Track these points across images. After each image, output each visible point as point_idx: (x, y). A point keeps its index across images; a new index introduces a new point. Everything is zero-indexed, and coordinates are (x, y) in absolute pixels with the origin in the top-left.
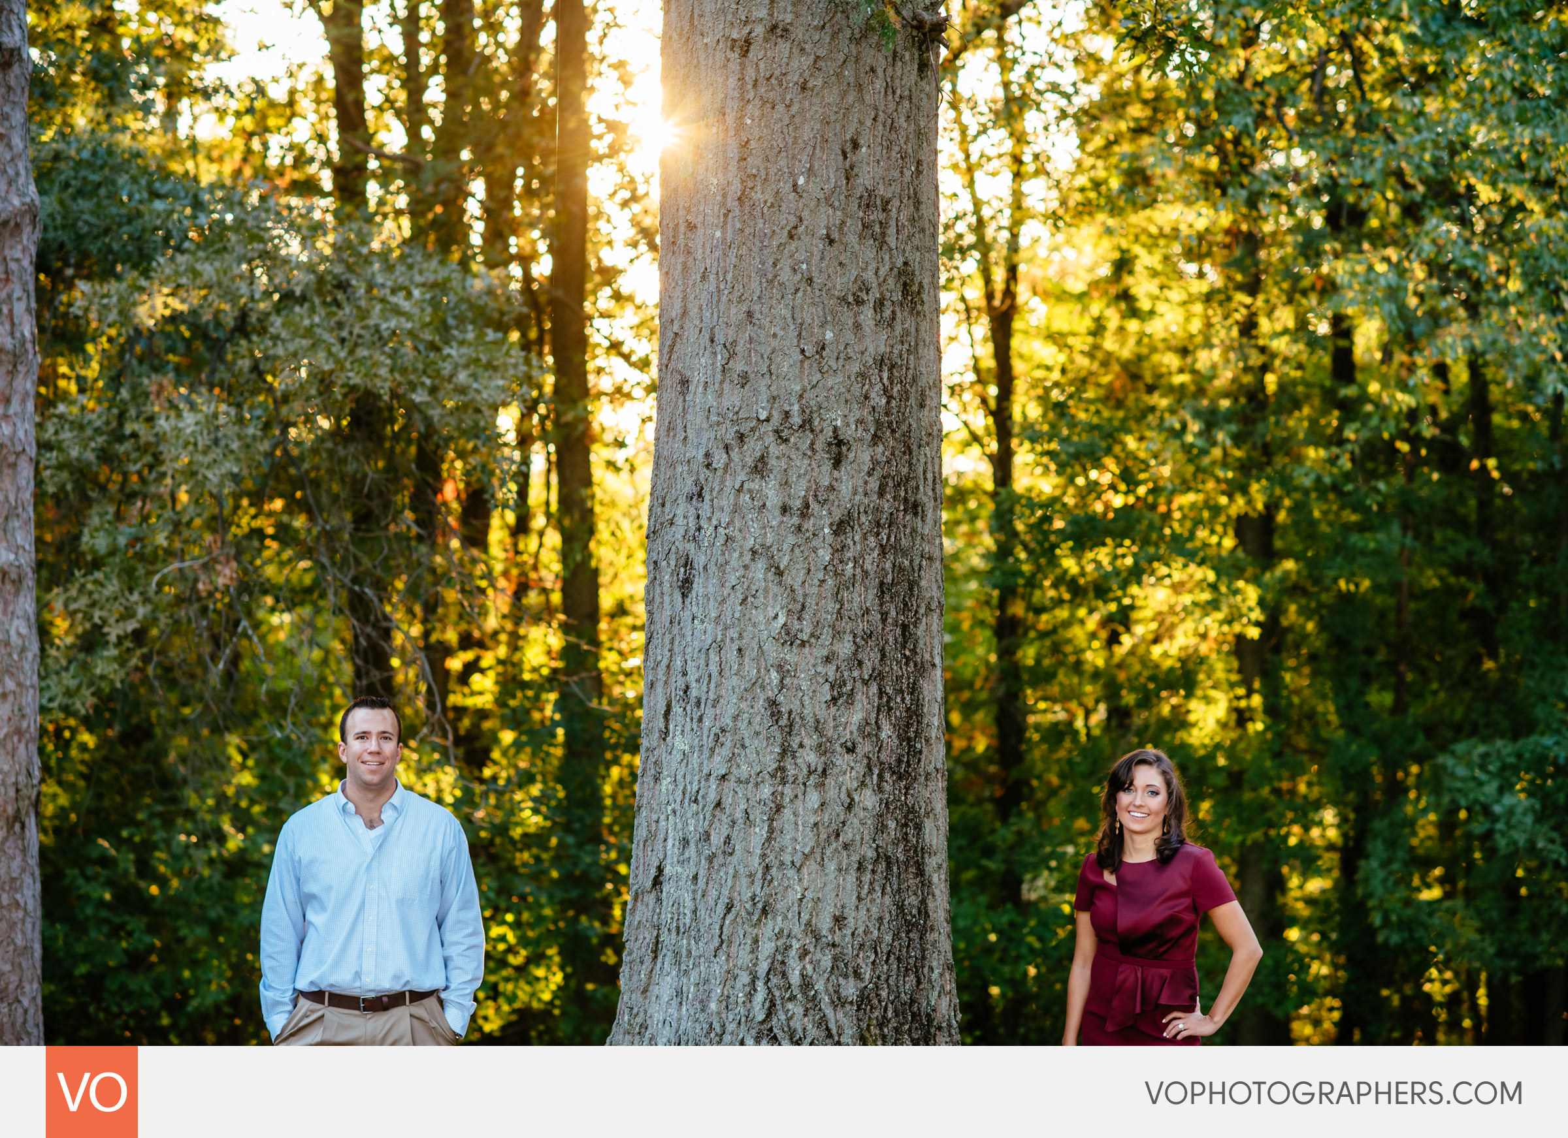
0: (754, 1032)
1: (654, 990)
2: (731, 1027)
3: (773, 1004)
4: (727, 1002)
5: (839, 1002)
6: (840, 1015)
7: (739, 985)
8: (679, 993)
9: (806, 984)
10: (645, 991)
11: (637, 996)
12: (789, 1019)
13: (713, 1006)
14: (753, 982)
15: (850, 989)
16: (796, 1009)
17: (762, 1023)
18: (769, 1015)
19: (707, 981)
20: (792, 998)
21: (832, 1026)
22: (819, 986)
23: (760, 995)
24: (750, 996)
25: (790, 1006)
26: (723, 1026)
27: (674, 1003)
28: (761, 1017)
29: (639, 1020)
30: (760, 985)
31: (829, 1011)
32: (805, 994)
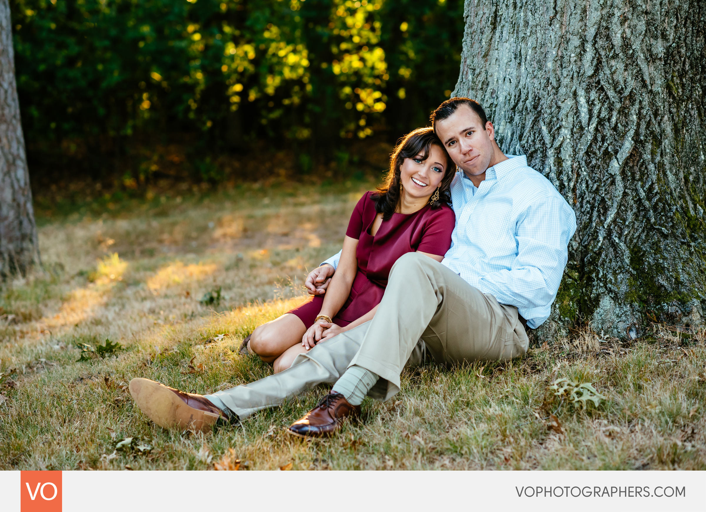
0: (584, 85)
1: (494, 54)
2: (565, 81)
3: (600, 62)
4: (561, 61)
5: (651, 58)
6: (652, 69)
7: (571, 47)
8: (518, 56)
9: (626, 45)
10: (486, 55)
11: (478, 61)
12: (612, 74)
13: (550, 65)
14: (583, 45)
15: (659, 48)
16: (618, 65)
17: (591, 77)
18: (597, 71)
19: (543, 45)
20: (615, 56)
21: (647, 78)
22: (636, 46)
23: (589, 55)
24: (580, 56)
25: (613, 63)
26: (559, 81)
27: (514, 64)
28: (590, 72)
29: (482, 78)
30: (589, 47)
31: (644, 66)
32: (625, 52)
